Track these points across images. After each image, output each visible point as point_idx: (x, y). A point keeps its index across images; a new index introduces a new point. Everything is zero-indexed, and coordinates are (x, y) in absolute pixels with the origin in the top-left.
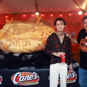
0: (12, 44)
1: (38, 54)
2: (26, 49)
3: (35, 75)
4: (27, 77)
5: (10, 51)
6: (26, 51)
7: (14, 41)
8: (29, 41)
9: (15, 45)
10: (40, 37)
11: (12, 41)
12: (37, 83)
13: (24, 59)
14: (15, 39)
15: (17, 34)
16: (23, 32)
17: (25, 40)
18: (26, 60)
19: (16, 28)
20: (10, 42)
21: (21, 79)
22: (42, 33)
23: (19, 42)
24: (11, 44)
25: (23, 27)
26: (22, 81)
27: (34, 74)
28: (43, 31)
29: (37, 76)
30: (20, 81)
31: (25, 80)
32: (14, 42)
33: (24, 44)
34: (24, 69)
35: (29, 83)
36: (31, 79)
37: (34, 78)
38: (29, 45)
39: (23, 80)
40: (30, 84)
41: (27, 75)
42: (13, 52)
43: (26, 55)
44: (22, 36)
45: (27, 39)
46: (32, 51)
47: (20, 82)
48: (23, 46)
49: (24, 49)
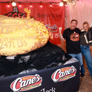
0: (5, 45)
1: (36, 54)
2: (22, 50)
3: (38, 77)
4: (29, 81)
5: (2, 54)
6: (22, 53)
7: (6, 41)
8: (25, 41)
9: (8, 46)
10: (36, 34)
11: (3, 42)
12: (40, 84)
13: (20, 61)
14: (7, 40)
15: (6, 33)
16: (14, 29)
17: (20, 39)
18: (24, 62)
19: (3, 25)
20: (2, 44)
21: (22, 85)
22: (37, 30)
23: (13, 42)
24: (3, 46)
25: (13, 24)
26: (23, 87)
27: (36, 76)
28: (37, 28)
29: (40, 78)
30: (21, 86)
31: (27, 85)
32: (6, 43)
33: (20, 45)
34: (25, 73)
35: (31, 86)
36: (33, 82)
37: (36, 80)
38: (25, 46)
39: (24, 85)
40: (33, 87)
41: (29, 79)
42: (6, 55)
43: (23, 57)
44: (14, 35)
45: (22, 38)
46: (29, 51)
47: (21, 88)
48: (19, 47)
49: (20, 50)
